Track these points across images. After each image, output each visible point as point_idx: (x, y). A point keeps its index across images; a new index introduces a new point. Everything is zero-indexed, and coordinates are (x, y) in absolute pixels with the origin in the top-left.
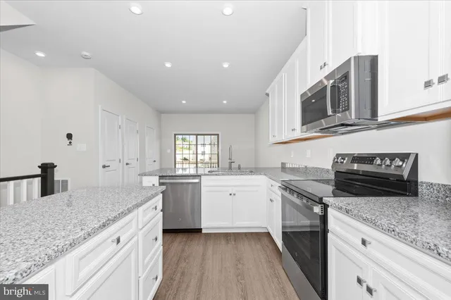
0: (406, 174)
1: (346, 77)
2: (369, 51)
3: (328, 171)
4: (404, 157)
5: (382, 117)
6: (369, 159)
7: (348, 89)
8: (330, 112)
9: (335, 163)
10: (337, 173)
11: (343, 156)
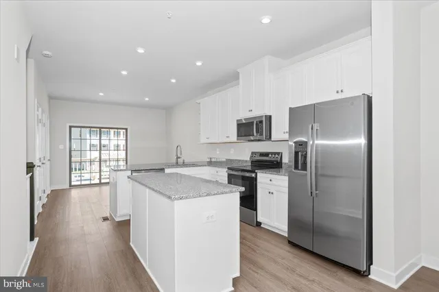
0: (279, 160)
1: (261, 122)
2: (269, 114)
3: (246, 161)
4: (278, 153)
5: (273, 139)
6: (266, 154)
7: (262, 127)
8: (255, 134)
9: (251, 157)
10: (252, 162)
11: (253, 153)
